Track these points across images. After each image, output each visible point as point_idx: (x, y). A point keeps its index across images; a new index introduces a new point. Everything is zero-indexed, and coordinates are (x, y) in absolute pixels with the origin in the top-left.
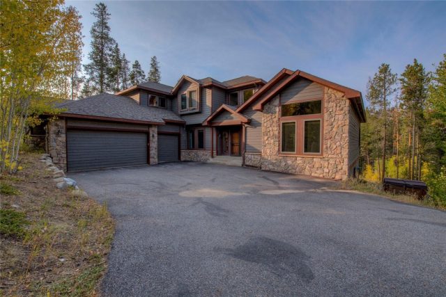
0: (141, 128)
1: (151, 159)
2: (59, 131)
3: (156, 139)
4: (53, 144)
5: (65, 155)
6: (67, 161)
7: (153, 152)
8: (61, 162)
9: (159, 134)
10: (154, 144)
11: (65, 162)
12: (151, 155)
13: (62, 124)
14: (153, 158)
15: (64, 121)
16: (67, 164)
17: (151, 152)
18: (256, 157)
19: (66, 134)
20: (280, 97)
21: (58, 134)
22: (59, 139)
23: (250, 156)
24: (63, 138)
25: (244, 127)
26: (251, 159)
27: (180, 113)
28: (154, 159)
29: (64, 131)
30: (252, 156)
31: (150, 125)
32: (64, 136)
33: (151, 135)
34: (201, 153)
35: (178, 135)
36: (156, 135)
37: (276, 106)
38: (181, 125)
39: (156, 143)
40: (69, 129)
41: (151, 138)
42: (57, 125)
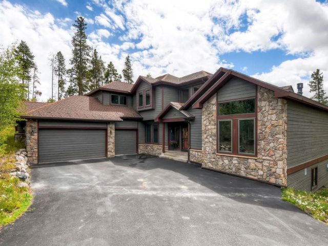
0: (100, 126)
1: (108, 153)
2: (32, 131)
3: (113, 134)
4: (28, 141)
5: (36, 150)
6: (38, 155)
7: (111, 147)
8: (34, 155)
9: (116, 130)
10: (111, 140)
11: (37, 156)
12: (109, 149)
13: (35, 125)
14: (111, 151)
15: (36, 123)
16: (38, 157)
17: (109, 147)
18: (199, 154)
19: (38, 133)
20: (217, 95)
21: (32, 133)
22: (33, 137)
23: (194, 152)
24: (35, 136)
25: (189, 124)
26: (195, 156)
27: (138, 110)
28: (111, 154)
29: (36, 130)
30: (196, 153)
31: (107, 122)
32: (36, 134)
33: (109, 132)
34: (156, 147)
35: (136, 130)
36: (113, 131)
37: (213, 105)
38: (139, 120)
39: (114, 138)
40: (40, 129)
41: (109, 134)
42: (31, 126)
